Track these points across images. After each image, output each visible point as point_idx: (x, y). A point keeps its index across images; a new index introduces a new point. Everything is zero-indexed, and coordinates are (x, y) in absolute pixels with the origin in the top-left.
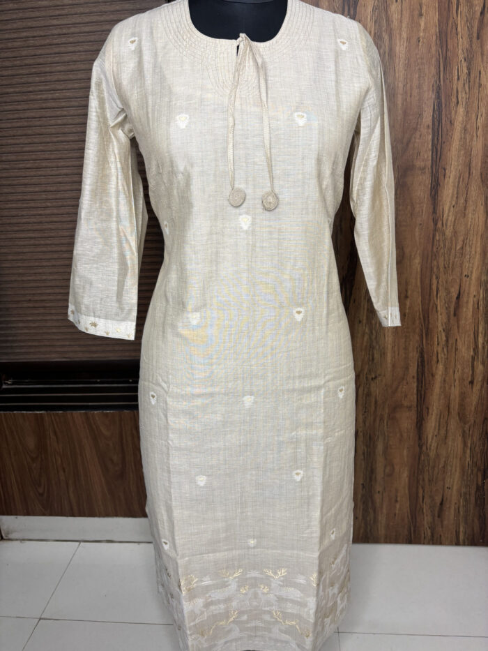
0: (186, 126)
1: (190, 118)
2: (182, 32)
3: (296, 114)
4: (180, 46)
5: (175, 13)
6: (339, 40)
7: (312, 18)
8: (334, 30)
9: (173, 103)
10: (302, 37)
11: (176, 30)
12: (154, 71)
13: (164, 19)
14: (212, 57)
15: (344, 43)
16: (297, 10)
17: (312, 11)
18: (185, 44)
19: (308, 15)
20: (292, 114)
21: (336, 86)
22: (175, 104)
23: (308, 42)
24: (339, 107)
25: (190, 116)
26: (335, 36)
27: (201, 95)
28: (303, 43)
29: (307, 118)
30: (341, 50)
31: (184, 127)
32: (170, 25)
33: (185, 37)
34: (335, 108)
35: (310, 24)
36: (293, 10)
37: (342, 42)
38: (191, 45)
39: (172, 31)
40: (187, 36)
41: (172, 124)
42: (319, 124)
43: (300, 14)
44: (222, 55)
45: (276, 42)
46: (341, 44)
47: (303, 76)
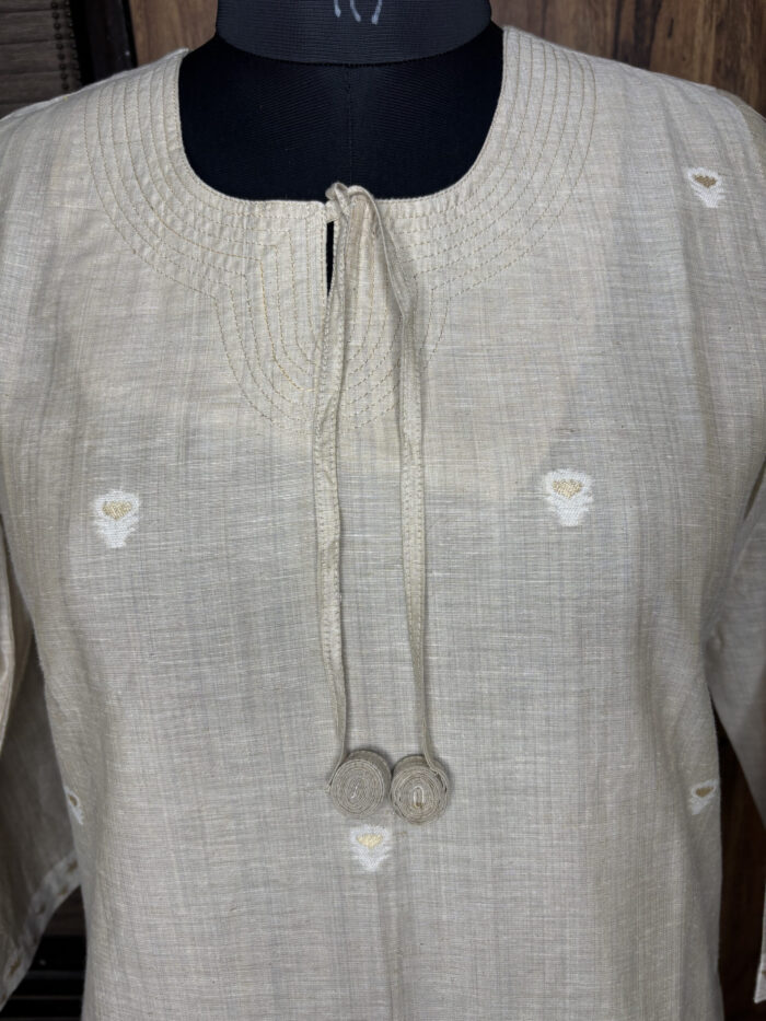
0: (129, 540)
1: (144, 507)
2: (146, 180)
3: (550, 478)
4: (134, 226)
5: (132, 110)
6: (690, 174)
7: (589, 99)
8: (670, 136)
9: (86, 444)
10: (558, 172)
11: (130, 171)
12: (35, 311)
13: (94, 129)
14: (237, 265)
15: (707, 182)
16: (539, 75)
17: (587, 73)
18: (152, 220)
19: (576, 87)
20: (534, 481)
21: (696, 348)
22: (92, 449)
23: (582, 189)
24: (712, 426)
25: (144, 497)
26: (676, 157)
27: (187, 418)
28: (564, 192)
29: (594, 491)
30: (702, 208)
31: (121, 544)
32: (109, 150)
33: (155, 198)
34: (700, 438)
35: (586, 121)
36: (524, 75)
37: (699, 179)
38: (171, 227)
39: (115, 175)
40: (161, 193)
41: (76, 529)
42: (640, 514)
43: (549, 88)
44: (271, 257)
45: (470, 194)
46: (697, 187)
47: (570, 320)
